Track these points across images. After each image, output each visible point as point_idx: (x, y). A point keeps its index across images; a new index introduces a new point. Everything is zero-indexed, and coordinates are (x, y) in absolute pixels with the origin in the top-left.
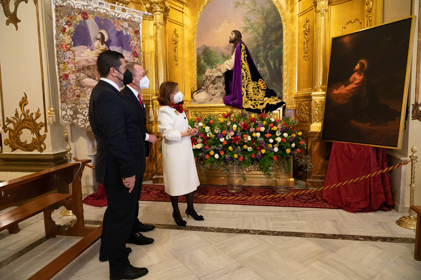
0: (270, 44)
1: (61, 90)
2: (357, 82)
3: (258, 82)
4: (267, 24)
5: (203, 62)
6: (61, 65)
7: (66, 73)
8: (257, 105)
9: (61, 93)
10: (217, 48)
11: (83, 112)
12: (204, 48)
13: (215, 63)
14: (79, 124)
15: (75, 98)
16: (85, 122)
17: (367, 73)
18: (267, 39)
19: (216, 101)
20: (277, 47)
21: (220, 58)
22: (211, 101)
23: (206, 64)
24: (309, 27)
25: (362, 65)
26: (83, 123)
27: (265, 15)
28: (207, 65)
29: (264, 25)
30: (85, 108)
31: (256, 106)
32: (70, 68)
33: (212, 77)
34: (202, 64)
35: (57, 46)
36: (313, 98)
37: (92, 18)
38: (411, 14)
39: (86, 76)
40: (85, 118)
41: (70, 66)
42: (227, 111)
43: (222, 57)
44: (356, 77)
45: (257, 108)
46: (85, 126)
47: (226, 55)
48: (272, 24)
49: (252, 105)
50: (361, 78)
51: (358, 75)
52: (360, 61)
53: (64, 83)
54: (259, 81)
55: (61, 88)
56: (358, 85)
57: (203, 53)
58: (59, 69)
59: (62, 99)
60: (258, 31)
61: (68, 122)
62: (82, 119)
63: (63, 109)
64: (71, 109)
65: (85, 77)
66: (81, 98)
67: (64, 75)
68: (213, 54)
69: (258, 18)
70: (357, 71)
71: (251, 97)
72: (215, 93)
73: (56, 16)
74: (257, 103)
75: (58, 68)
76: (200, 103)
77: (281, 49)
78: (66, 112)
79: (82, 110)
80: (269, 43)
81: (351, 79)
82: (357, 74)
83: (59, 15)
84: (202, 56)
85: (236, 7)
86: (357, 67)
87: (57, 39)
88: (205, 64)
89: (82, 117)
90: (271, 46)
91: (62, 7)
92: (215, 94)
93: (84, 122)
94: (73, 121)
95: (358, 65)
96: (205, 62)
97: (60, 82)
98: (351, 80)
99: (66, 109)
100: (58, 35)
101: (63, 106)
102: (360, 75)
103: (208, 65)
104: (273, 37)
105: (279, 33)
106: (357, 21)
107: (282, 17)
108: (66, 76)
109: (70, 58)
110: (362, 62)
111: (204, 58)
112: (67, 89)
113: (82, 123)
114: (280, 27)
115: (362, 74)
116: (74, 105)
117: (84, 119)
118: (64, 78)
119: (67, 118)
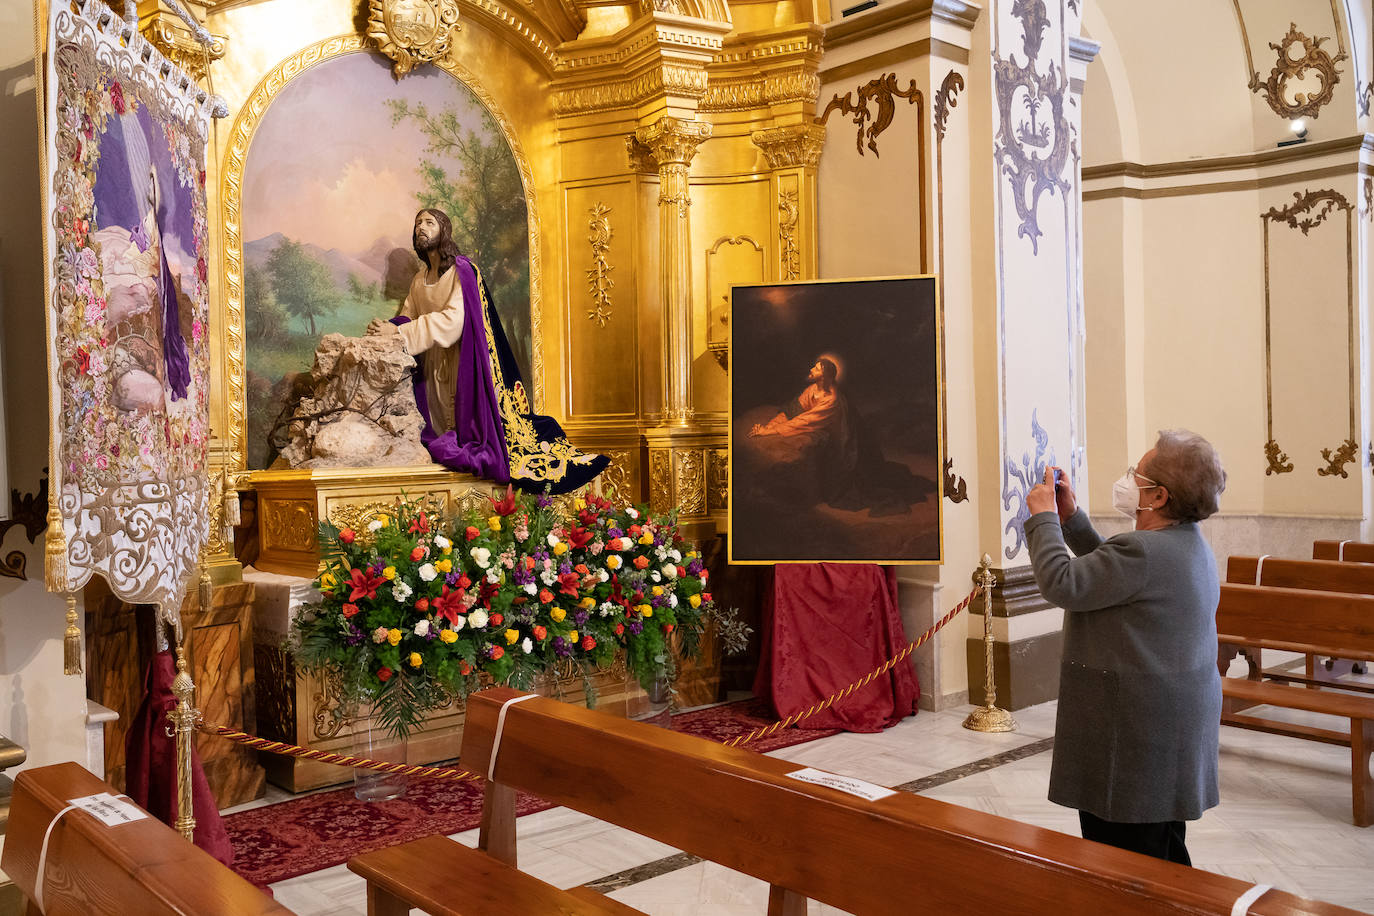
0: (496, 263)
1: (67, 425)
2: (820, 407)
3: (512, 390)
4: (488, 197)
5: (271, 299)
6: (68, 309)
7: (80, 344)
8: (543, 468)
9: (64, 437)
10: (330, 254)
11: (129, 519)
12: (275, 246)
13: (325, 310)
14: (119, 576)
15: (108, 460)
16: (138, 566)
17: (846, 390)
18: (489, 246)
19: (413, 455)
20: (515, 276)
21: (344, 292)
22: (393, 455)
23: (288, 310)
24: (612, 230)
25: (829, 369)
26: (132, 573)
27: (482, 167)
28: (288, 315)
29: (481, 200)
30: (135, 503)
31: (541, 472)
32: (92, 323)
33: (392, 369)
34: (269, 308)
35: (61, 225)
36: (651, 445)
37: (131, 111)
38: (923, 270)
39: (134, 361)
40: (136, 547)
41: (91, 313)
42: (448, 491)
43: (350, 291)
44: (816, 397)
45: (546, 477)
46: (138, 583)
47: (363, 286)
48: (499, 200)
49: (531, 469)
50: (831, 398)
51: (823, 393)
52: (823, 358)
53: (79, 386)
54: (515, 387)
55: (67, 418)
56: (823, 418)
57: (273, 266)
58: (61, 326)
59: (68, 463)
60: (465, 215)
61: (81, 571)
62: (125, 555)
63: (67, 510)
64: (93, 510)
65: (132, 367)
66: (123, 460)
67: (75, 357)
68: (314, 273)
69: (462, 171)
70: (816, 380)
71: (517, 443)
72: (402, 427)
73: (62, 88)
74: (541, 463)
75: (59, 319)
76: (357, 465)
77: (525, 283)
78: (78, 524)
79: (127, 513)
80: (494, 261)
81: (803, 400)
82: (819, 390)
83: (68, 84)
84: (267, 277)
85: (396, 119)
86: (817, 370)
87: (59, 191)
88: (282, 307)
89: (127, 543)
90: (499, 271)
91: (75, 50)
92: (401, 432)
93: (133, 562)
94: (97, 565)
95: (818, 365)
96: (281, 299)
97: (66, 386)
98: (802, 404)
99: (75, 511)
100: (61, 174)
101: (66, 499)
102: (828, 392)
103: (294, 314)
104: (504, 244)
105: (520, 232)
106: (745, 242)
107: (525, 181)
108: (83, 358)
109: (90, 279)
110: (829, 362)
111: (275, 285)
112: (83, 417)
113: (127, 570)
114: (520, 213)
115: (832, 391)
116: (105, 489)
117: (132, 554)
118: (78, 371)
119: (78, 552)
